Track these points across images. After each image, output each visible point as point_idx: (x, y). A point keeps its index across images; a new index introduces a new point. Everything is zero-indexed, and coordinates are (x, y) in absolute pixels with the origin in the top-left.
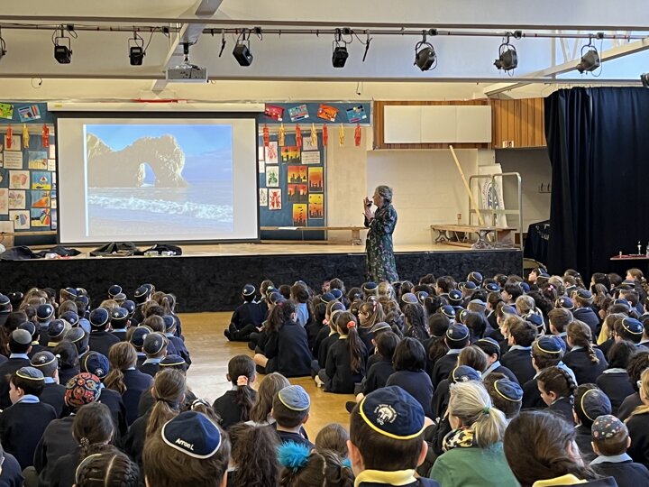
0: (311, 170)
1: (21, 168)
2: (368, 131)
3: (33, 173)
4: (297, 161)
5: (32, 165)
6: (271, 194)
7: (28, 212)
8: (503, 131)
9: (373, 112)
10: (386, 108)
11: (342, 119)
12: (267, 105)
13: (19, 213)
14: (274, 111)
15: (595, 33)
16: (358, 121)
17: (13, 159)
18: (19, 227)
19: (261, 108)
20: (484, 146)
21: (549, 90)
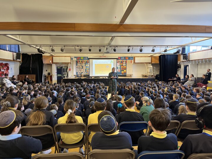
0: (124, 66)
2: (133, 61)
3: (86, 67)
4: (122, 65)
5: (86, 65)
6: (119, 70)
8: (153, 61)
9: (134, 58)
10: (136, 58)
11: (129, 59)
12: (118, 57)
13: (84, 72)
14: (119, 58)
15: (167, 46)
16: (131, 59)
17: (84, 65)
18: (84, 74)
19: (117, 58)
20: (150, 63)
21: (160, 55)
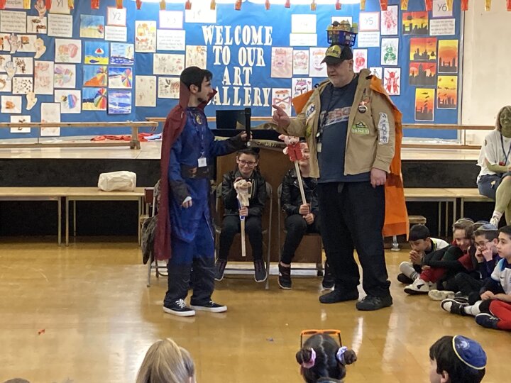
0: (442, 43)
1: (71, 36)
3: (86, 43)
4: (423, 32)
5: (86, 32)
6: (387, 75)
7: (79, 92)
13: (67, 93)
17: (61, 25)
18: (67, 110)
